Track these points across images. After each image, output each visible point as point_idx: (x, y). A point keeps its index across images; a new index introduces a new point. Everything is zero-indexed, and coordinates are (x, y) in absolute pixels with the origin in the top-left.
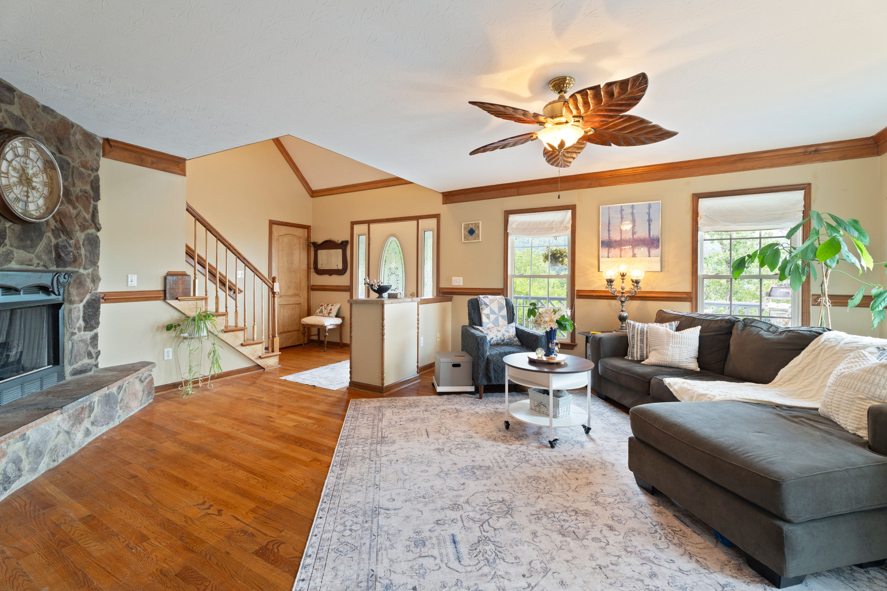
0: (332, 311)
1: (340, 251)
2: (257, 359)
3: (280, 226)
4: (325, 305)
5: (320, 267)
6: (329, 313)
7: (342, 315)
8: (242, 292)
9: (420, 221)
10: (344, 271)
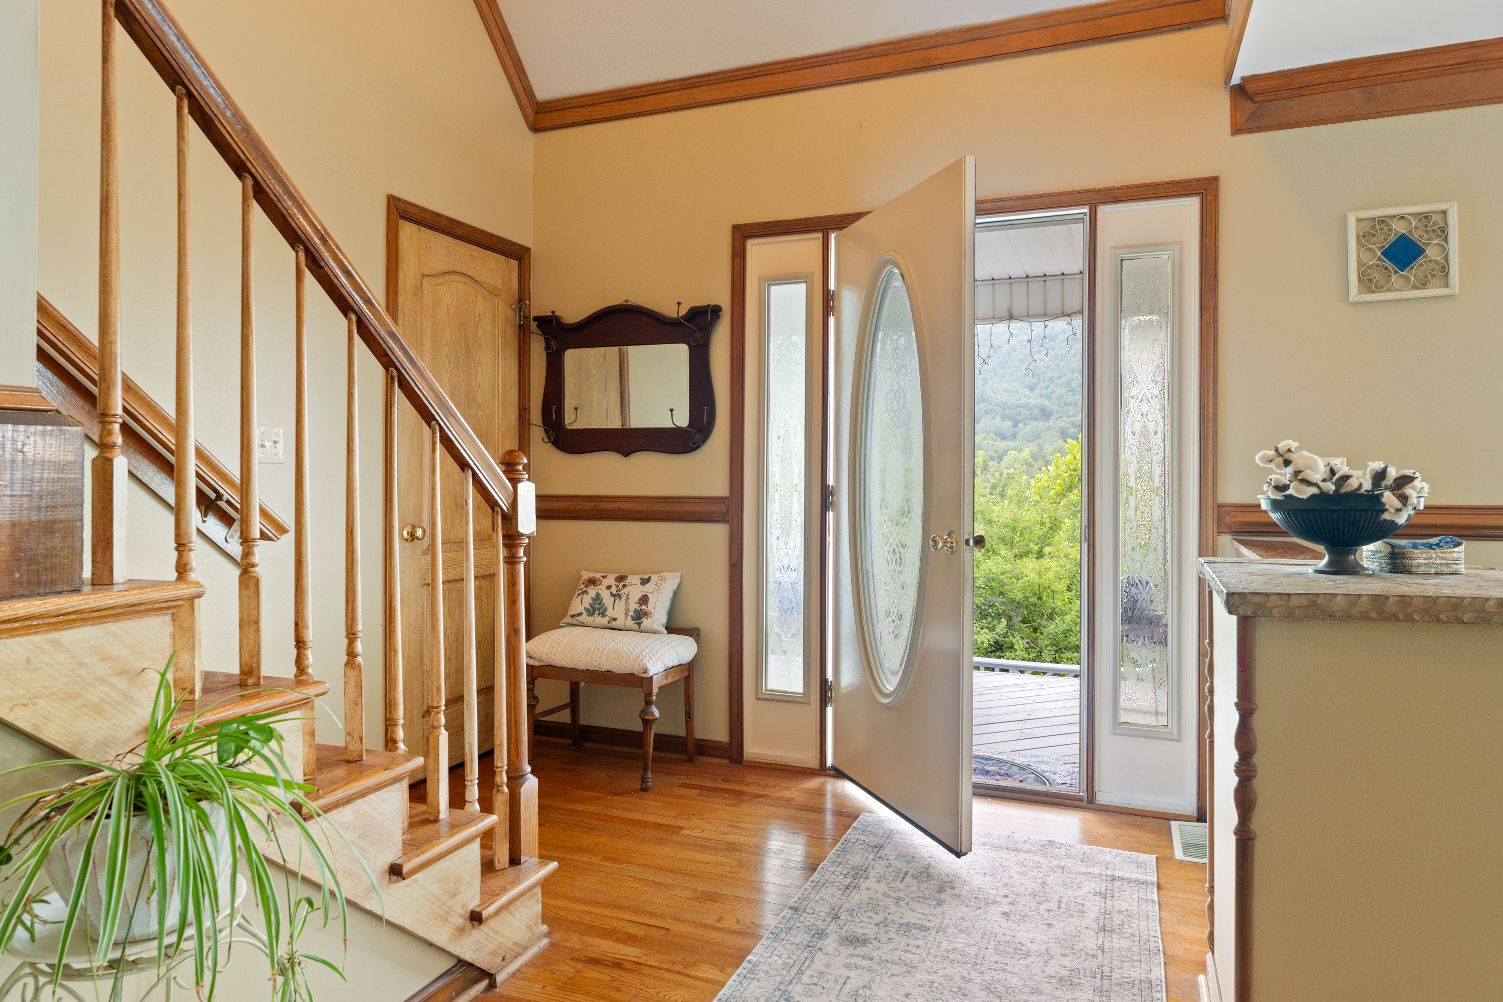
0: (650, 607)
1: (681, 352)
2: (461, 930)
3: (427, 233)
4: (611, 580)
5: (573, 421)
6: (639, 616)
7: (688, 619)
8: (283, 530)
9: (1103, 211)
10: (698, 437)
